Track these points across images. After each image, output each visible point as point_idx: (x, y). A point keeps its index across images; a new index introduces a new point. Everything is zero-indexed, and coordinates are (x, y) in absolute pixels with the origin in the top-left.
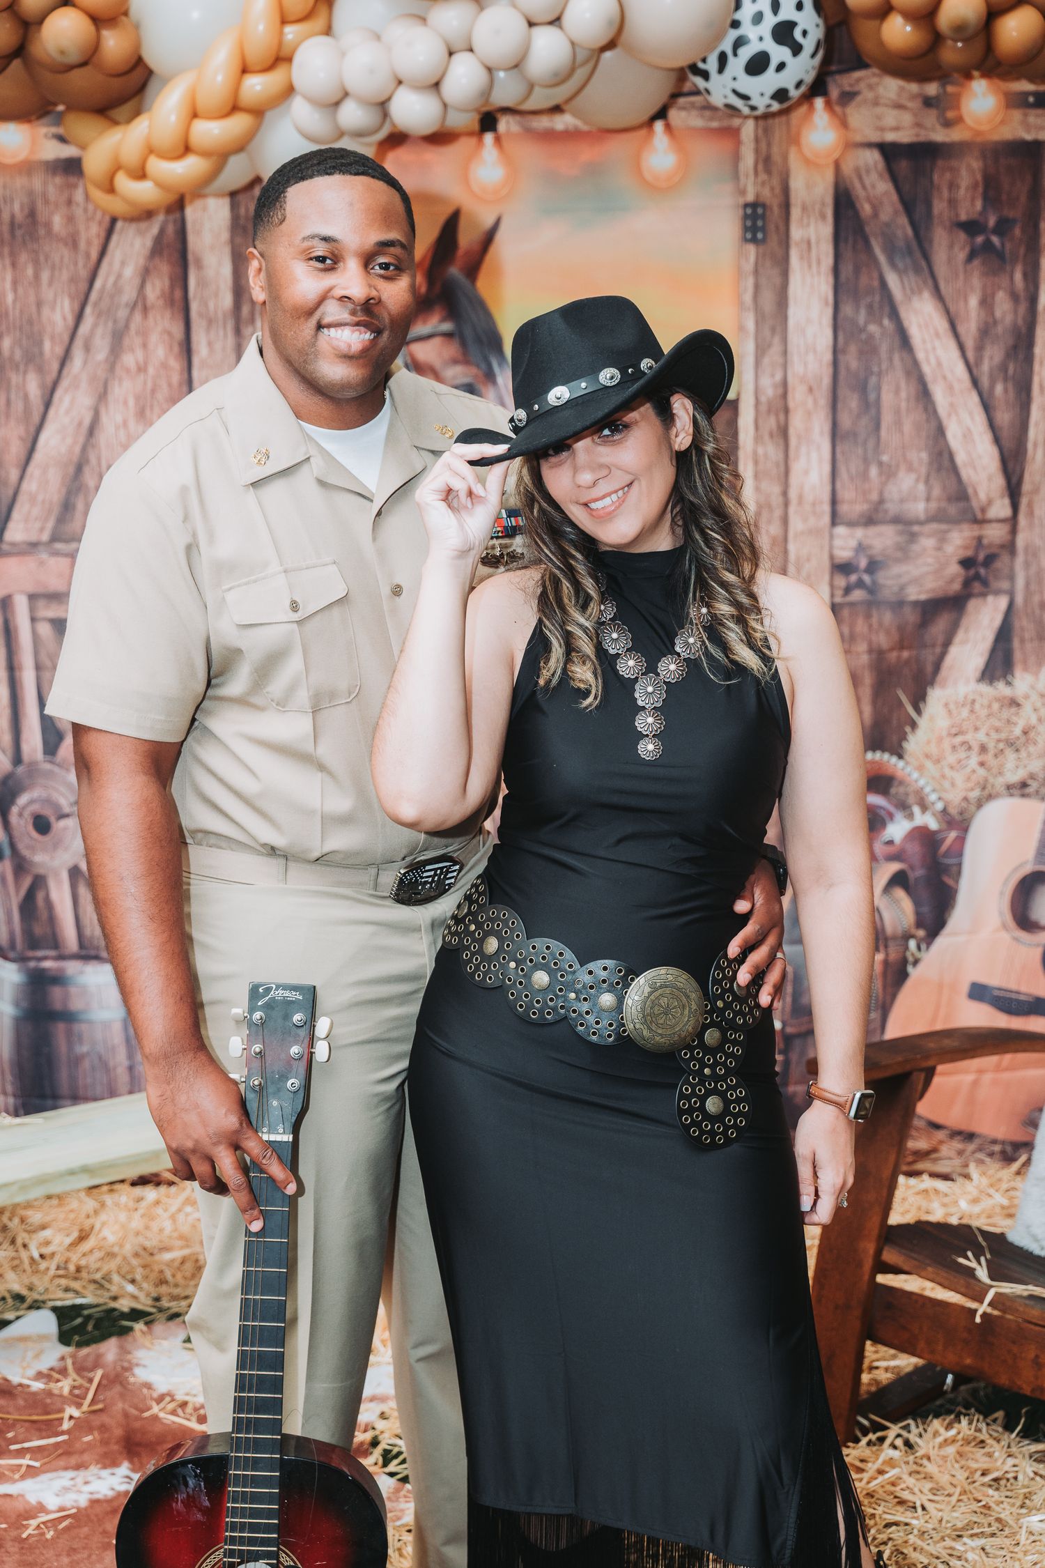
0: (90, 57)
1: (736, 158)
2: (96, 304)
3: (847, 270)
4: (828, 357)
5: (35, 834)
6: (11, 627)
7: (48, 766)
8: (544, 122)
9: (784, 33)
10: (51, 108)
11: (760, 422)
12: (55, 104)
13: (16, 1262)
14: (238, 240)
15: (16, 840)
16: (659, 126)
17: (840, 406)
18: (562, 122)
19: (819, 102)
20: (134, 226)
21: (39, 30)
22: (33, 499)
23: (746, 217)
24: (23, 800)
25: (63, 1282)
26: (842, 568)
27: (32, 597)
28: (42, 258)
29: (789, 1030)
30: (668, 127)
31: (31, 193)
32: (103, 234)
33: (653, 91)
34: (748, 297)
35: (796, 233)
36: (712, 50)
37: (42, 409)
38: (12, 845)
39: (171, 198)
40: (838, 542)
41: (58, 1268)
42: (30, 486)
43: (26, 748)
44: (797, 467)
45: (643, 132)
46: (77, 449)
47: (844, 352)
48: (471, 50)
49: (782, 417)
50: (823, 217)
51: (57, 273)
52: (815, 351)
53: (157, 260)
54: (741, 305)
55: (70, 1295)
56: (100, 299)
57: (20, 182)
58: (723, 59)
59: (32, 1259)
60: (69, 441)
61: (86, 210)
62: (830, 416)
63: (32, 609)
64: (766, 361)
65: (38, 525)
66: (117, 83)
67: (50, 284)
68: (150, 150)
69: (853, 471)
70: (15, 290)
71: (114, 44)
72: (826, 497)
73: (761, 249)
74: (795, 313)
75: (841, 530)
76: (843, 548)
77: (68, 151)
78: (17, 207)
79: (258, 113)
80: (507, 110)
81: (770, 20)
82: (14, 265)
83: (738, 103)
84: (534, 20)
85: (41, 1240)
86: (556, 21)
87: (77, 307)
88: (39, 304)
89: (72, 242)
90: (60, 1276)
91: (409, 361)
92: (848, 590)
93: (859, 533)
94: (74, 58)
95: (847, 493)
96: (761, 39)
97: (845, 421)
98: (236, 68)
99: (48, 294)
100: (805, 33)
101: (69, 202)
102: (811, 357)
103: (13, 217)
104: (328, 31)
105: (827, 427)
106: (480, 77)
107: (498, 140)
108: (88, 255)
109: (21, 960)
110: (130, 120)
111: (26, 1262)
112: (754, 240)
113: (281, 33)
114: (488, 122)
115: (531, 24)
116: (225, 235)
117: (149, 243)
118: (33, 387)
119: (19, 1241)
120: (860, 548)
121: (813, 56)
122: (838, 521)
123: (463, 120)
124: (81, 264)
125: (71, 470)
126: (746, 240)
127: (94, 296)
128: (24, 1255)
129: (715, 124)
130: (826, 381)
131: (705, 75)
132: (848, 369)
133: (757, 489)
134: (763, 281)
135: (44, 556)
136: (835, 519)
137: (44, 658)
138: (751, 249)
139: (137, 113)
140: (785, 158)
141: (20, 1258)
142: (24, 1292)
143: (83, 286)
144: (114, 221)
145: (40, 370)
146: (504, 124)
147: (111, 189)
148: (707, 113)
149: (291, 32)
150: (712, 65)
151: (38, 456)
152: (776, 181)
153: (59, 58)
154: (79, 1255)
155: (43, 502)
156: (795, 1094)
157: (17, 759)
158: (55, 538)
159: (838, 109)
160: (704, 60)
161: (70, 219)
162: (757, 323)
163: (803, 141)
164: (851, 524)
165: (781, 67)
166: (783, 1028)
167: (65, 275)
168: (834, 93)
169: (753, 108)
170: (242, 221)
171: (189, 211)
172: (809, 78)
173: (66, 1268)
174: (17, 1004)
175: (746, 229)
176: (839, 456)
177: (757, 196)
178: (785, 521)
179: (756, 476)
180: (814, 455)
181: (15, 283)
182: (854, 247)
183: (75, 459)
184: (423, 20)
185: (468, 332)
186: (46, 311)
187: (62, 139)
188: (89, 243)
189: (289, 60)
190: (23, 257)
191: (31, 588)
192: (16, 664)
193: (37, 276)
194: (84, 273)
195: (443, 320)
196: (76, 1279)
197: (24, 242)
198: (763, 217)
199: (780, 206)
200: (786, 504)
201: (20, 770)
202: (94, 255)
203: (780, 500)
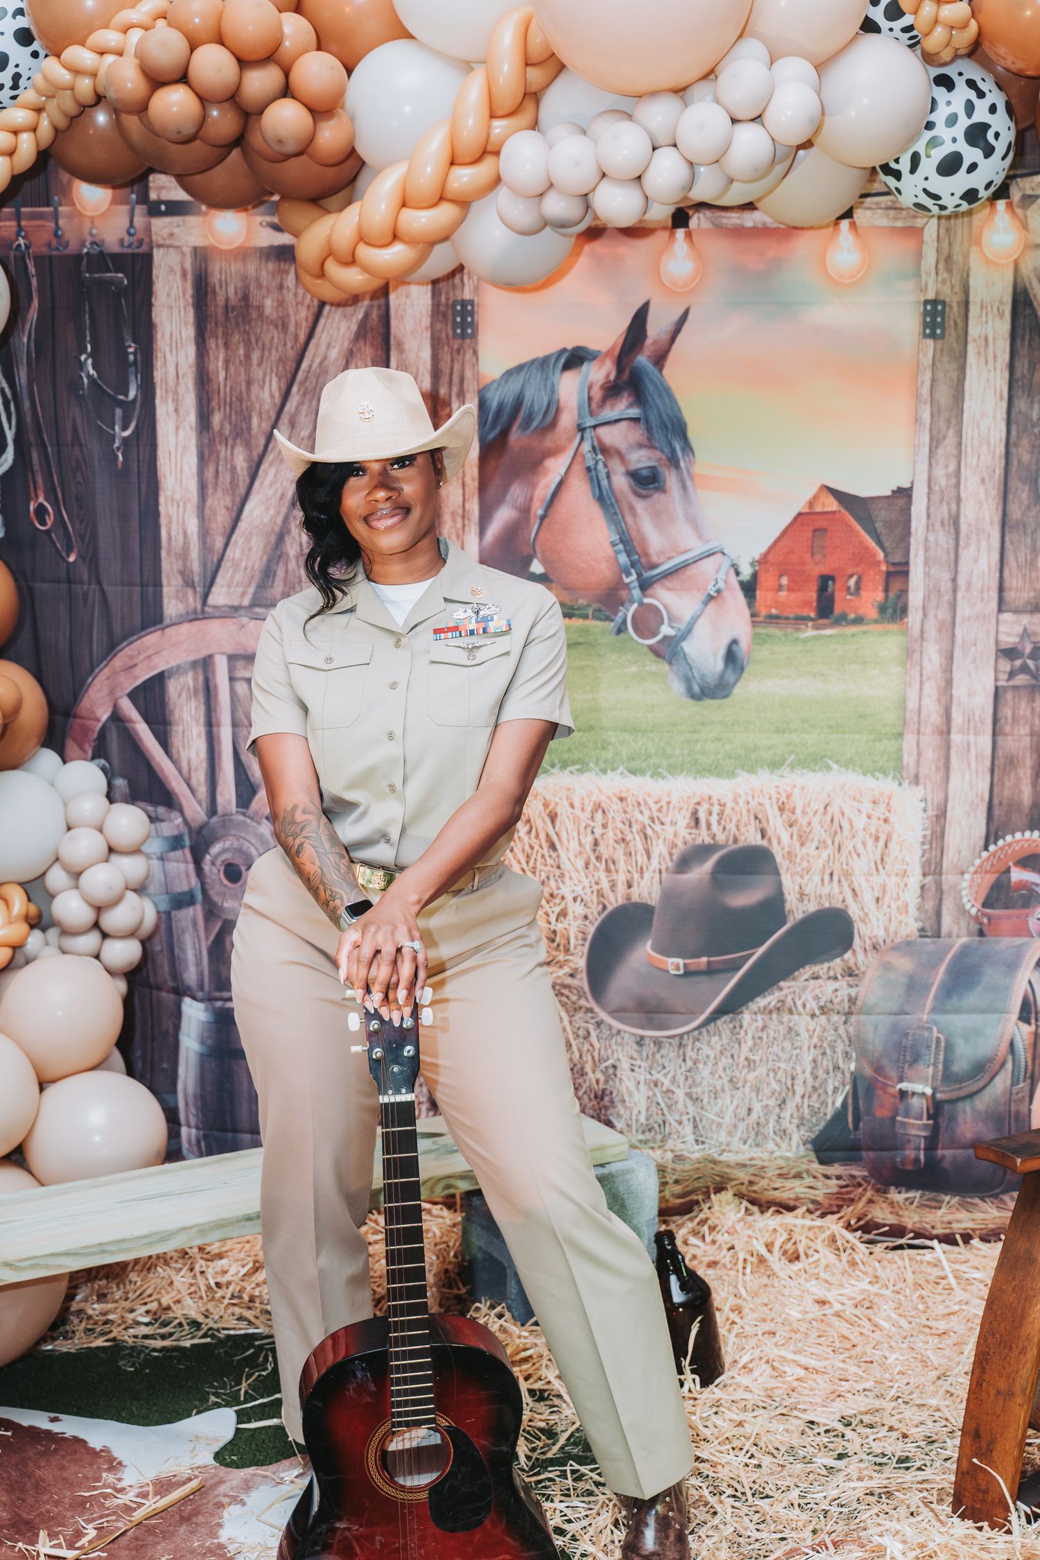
0: (306, 148)
1: (919, 256)
2: (301, 384)
3: (1022, 366)
4: (1001, 449)
5: (226, 882)
6: (212, 687)
7: (241, 818)
8: (733, 219)
9: (977, 135)
10: (266, 198)
11: (932, 510)
12: (272, 194)
13: (193, 1289)
14: (438, 326)
15: (207, 887)
16: (845, 224)
17: (1010, 497)
18: (750, 220)
19: (1001, 204)
20: (340, 310)
21: (260, 120)
22: (236, 565)
23: (926, 313)
24: (216, 849)
25: (237, 1310)
26: (1009, 653)
27: (232, 658)
28: (253, 340)
29: (939, 1096)
30: (853, 225)
31: (245, 278)
32: (311, 319)
33: (842, 191)
34: (925, 391)
35: (974, 330)
36: (905, 150)
37: (248, 480)
38: (204, 891)
39: (378, 283)
40: (1002, 628)
41: (233, 1297)
42: (233, 553)
43: (220, 799)
44: (966, 555)
45: (831, 229)
46: (280, 520)
47: (1017, 446)
48: (675, 145)
49: (954, 506)
50: (1001, 315)
51: (267, 354)
52: (988, 444)
53: (361, 344)
54: (918, 396)
55: (243, 1324)
56: (306, 378)
57: (235, 267)
58: (915, 161)
59: (209, 1287)
60: (272, 511)
61: (296, 295)
62: (1001, 507)
63: (231, 670)
64: (940, 451)
65: (240, 590)
66: (331, 173)
67: (259, 365)
68: (362, 238)
69: (1021, 560)
70: (227, 370)
71: (330, 136)
72: (994, 584)
73: (940, 342)
74: (971, 407)
75: (1007, 616)
76: (1008, 634)
77: (284, 239)
78: (231, 290)
79: (464, 204)
80: (702, 206)
81: (964, 122)
82: (226, 345)
83: (928, 202)
84: (739, 116)
85: (218, 1269)
86: (757, 119)
87: (284, 386)
88: (249, 383)
89: (283, 325)
90: (234, 1305)
91: (596, 443)
92: (1012, 675)
93: (1025, 619)
94: (291, 147)
95: (1013, 581)
96: (954, 140)
97: (1015, 512)
98: (446, 158)
99: (257, 373)
100: (997, 135)
101: (281, 287)
102: (984, 449)
103: (227, 299)
104: (534, 125)
105: (997, 518)
106: (682, 171)
107: (689, 235)
108: (296, 337)
109: (210, 999)
110: (341, 209)
111: (203, 1288)
112: (933, 336)
113: (489, 127)
114: (680, 218)
115: (734, 121)
116: (426, 321)
117: (354, 327)
118: (241, 460)
119: (197, 1269)
120: (1026, 634)
121: (1003, 158)
122: (1004, 608)
123: (660, 213)
124: (289, 345)
125: (273, 539)
126: (925, 336)
127: (300, 376)
128: (201, 1282)
129: (899, 224)
130: (999, 472)
131: (897, 175)
132: (1019, 462)
133: (927, 575)
134: (940, 375)
135: (245, 620)
136: (1002, 606)
137: (240, 715)
138: (930, 343)
139: (349, 202)
140: (966, 258)
141: (196, 1284)
142: (200, 1319)
143: (291, 366)
144: (322, 304)
145: (248, 445)
146: (697, 221)
147: (322, 274)
148: (892, 212)
149: (499, 126)
150: (904, 165)
151: (242, 526)
152: (956, 280)
153: (277, 147)
154: (253, 1285)
155: (246, 568)
156: (943, 1157)
157: (212, 810)
158: (253, 604)
159: (1019, 211)
160: (897, 161)
161: (281, 303)
162: (932, 415)
163: (984, 241)
164: (1017, 611)
165: (973, 167)
166: (934, 1094)
167: (274, 356)
168: (1016, 194)
169: (943, 208)
170: (442, 308)
171: (393, 297)
172: (998, 180)
173: (240, 1297)
174: (202, 1042)
175: (925, 325)
176: (1008, 545)
177: (937, 293)
178: (953, 606)
179: (926, 563)
180: (984, 544)
181: (227, 362)
182: (1030, 345)
183: (277, 529)
184: (630, 117)
185: (653, 418)
186: (255, 389)
187: (277, 228)
188: (297, 325)
189: (497, 153)
190: (236, 338)
191: (231, 651)
192: (214, 720)
193: (248, 356)
194: (291, 354)
195: (630, 406)
196: (249, 1308)
197: (237, 325)
198: (943, 313)
199: (959, 303)
200: (955, 591)
201: (214, 819)
202: (302, 337)
203: (949, 585)
